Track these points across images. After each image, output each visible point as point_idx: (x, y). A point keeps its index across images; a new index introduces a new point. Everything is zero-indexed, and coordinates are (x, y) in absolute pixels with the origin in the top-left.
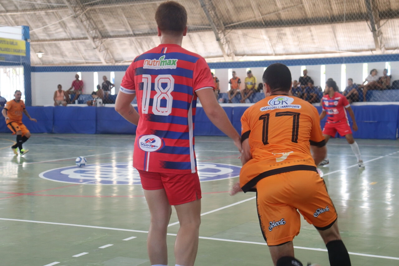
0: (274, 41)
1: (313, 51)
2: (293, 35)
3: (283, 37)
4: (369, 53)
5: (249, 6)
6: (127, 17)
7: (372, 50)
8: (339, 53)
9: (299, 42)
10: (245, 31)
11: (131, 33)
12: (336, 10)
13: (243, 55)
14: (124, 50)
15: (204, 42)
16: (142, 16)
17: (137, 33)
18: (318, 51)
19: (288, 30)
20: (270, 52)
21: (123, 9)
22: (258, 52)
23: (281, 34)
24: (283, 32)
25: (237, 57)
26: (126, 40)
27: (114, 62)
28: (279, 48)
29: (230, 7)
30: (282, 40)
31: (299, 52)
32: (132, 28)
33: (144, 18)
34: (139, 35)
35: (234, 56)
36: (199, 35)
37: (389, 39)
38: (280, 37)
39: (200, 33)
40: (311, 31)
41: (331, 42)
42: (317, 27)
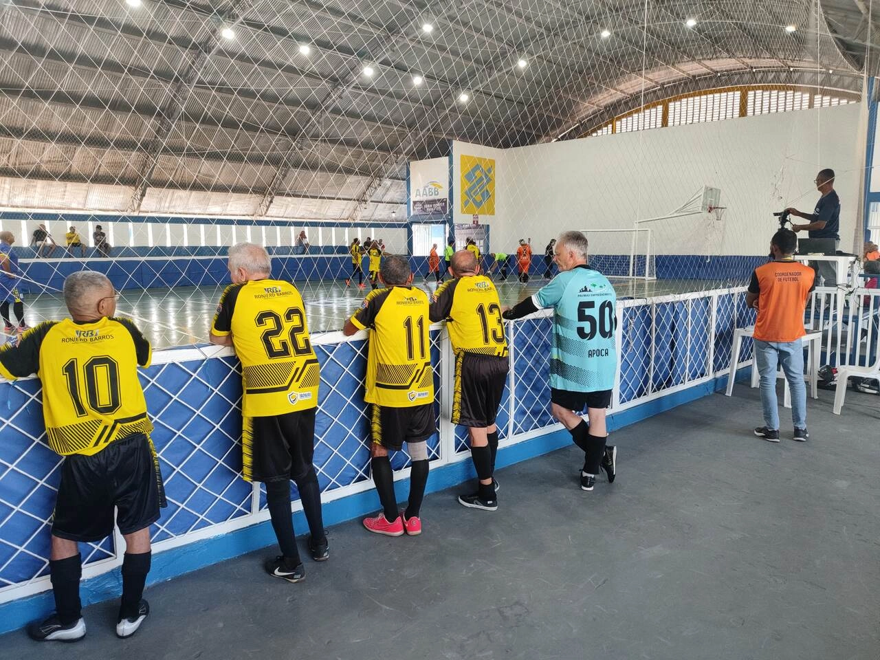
1: (59, 206)
2: (44, 188)
3: (31, 189)
9: (47, 196)
12: (103, 171)
19: (40, 183)
20: (6, 203)
23: (30, 185)
24: (34, 184)
28: (19, 200)
30: (27, 192)
31: (41, 206)
38: (26, 189)
40: (66, 187)
41: (81, 200)
42: (74, 184)
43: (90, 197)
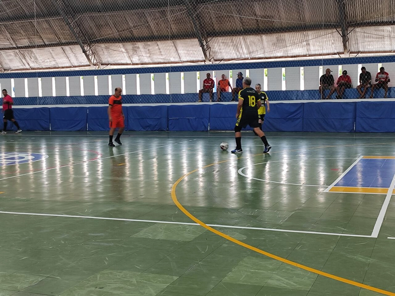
0: (131, 53)
1: (162, 61)
2: (145, 48)
3: (137, 50)
4: (203, 63)
5: (107, 24)
6: (9, 33)
7: (205, 61)
8: (181, 63)
9: (150, 54)
10: (107, 45)
11: (15, 46)
12: (174, 28)
13: (108, 65)
14: (11, 60)
15: (75, 54)
16: (22, 32)
17: (19, 46)
18: (165, 61)
19: (140, 45)
20: (129, 62)
21: (6, 26)
22: (119, 62)
23: (135, 47)
24: (137, 46)
25: (102, 66)
26: (11, 52)
27: (3, 71)
28: (136, 60)
29: (92, 25)
30: (136, 53)
31: (151, 62)
32: (14, 42)
33: (24, 34)
34: (21, 48)
35: (100, 65)
36: (70, 47)
37: (216, 52)
38: (135, 50)
39: (71, 46)
40: (158, 45)
41: (174, 54)
42: (162, 42)
43: (179, 52)
